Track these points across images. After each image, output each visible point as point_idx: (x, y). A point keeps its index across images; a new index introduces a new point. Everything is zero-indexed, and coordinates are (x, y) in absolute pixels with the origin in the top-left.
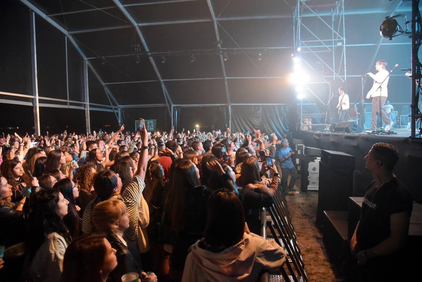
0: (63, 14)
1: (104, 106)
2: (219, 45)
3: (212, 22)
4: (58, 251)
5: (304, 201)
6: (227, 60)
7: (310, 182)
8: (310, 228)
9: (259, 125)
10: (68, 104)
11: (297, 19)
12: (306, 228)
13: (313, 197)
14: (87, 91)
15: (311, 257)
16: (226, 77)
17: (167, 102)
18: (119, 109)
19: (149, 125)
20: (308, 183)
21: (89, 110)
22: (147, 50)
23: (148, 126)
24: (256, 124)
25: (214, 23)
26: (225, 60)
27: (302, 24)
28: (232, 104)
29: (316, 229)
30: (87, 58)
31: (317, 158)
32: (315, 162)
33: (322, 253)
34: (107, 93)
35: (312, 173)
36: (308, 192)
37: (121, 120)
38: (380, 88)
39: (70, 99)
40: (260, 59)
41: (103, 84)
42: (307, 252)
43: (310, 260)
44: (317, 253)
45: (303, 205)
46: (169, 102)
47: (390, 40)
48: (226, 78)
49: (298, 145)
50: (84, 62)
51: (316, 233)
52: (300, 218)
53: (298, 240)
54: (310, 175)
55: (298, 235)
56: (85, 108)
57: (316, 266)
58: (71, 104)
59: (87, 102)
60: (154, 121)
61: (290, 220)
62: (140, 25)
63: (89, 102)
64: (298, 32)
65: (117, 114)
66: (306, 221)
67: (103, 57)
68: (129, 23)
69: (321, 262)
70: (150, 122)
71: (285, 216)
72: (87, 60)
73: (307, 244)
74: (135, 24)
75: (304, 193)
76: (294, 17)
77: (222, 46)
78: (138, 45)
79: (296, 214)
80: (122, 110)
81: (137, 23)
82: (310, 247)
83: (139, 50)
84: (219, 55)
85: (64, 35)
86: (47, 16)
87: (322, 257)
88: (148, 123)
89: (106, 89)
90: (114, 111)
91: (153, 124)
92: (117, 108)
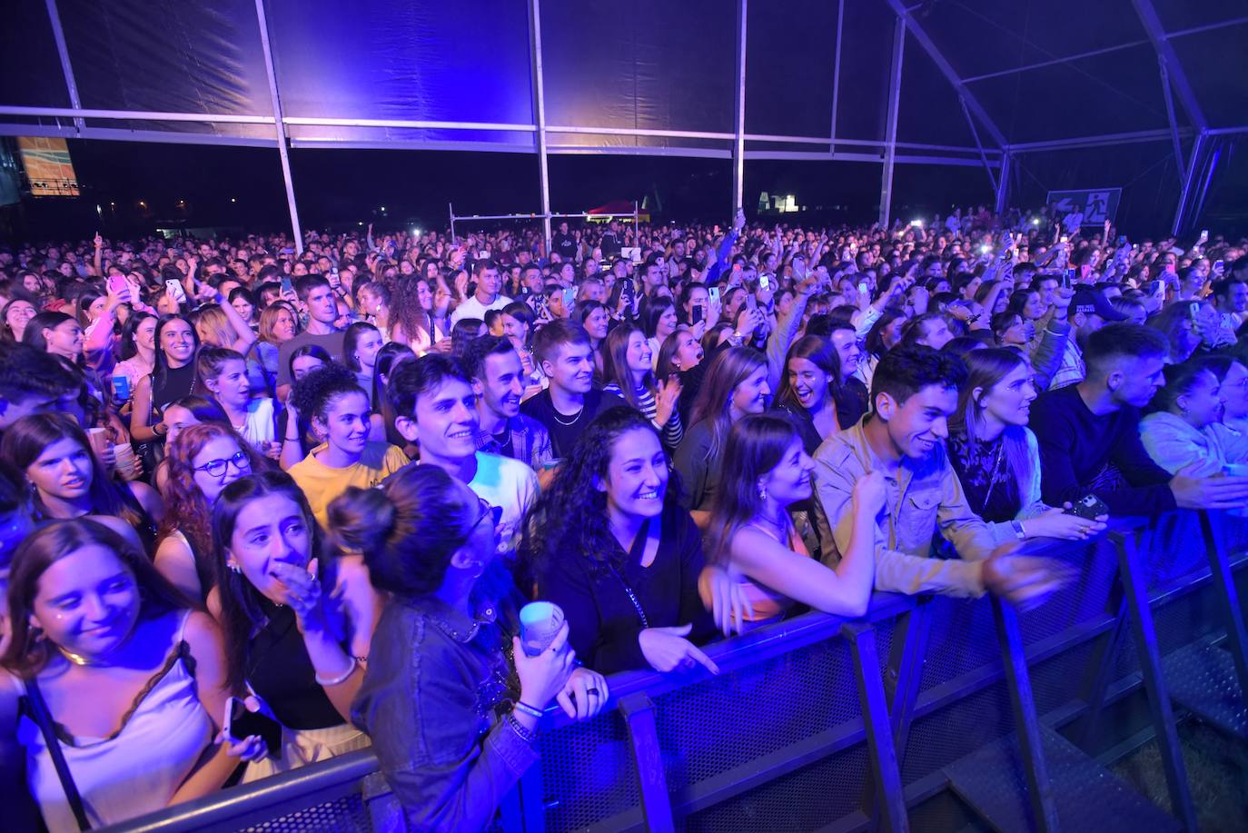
1: (939, 148)
14: (893, 110)
17: (1173, 122)
18: (1003, 158)
21: (892, 162)
23: (1087, 208)
30: (906, 7)
34: (966, 111)
37: (1007, 189)
39: (837, 137)
41: (957, 82)
50: (898, 22)
56: (882, 157)
58: (839, 148)
59: (891, 141)
60: (1112, 194)
63: (897, 141)
65: (996, 171)
72: (906, 15)
80: (1013, 158)
88: (1091, 199)
89: (965, 98)
90: (984, 163)
91: (1106, 202)
92: (999, 154)
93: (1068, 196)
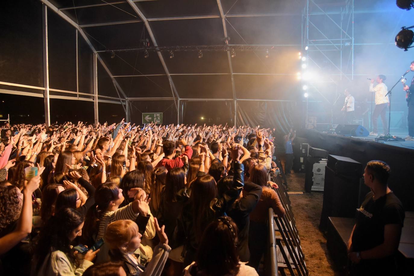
0: (75, 8)
1: (110, 97)
2: (227, 42)
3: (221, 18)
4: (62, 270)
5: (307, 202)
6: (235, 57)
7: (314, 183)
8: (313, 231)
9: (264, 120)
10: (77, 96)
11: (305, 17)
12: (310, 231)
13: (317, 198)
14: (96, 84)
15: (315, 263)
16: (232, 72)
17: (174, 96)
18: (126, 102)
19: (156, 118)
20: (312, 183)
21: (97, 102)
22: (156, 45)
24: (261, 120)
25: (223, 20)
26: (233, 56)
27: (310, 22)
28: (238, 99)
29: (320, 233)
30: (97, 51)
31: (322, 159)
32: (320, 163)
33: (326, 259)
34: (115, 86)
35: (316, 174)
36: (312, 193)
38: (389, 94)
39: (79, 92)
40: (267, 57)
41: (112, 77)
42: (311, 257)
43: (314, 267)
44: (320, 259)
45: (307, 206)
46: (175, 96)
47: (405, 51)
48: (233, 74)
49: (303, 144)
50: (94, 55)
51: (320, 237)
52: (304, 220)
53: (302, 244)
54: (314, 176)
55: (302, 239)
56: (93, 100)
57: (319, 273)
58: (80, 96)
59: (96, 94)
60: (160, 114)
61: (294, 224)
62: (150, 20)
63: (98, 95)
64: (307, 31)
65: (125, 106)
66: (310, 223)
67: (113, 51)
68: (139, 18)
69: (325, 269)
70: (156, 115)
71: (290, 220)
72: (96, 53)
73: (310, 249)
74: (145, 19)
75: (308, 194)
76: (303, 15)
77: (230, 42)
78: (147, 39)
79: (299, 216)
80: (129, 102)
81: (147, 18)
82: (314, 252)
83: (148, 45)
84: (227, 51)
85: (75, 28)
86: (58, 10)
87: (325, 263)
88: (155, 116)
89: (115, 82)
90: (121, 103)
91: (159, 117)
92: (124, 100)
93: (148, 114)
